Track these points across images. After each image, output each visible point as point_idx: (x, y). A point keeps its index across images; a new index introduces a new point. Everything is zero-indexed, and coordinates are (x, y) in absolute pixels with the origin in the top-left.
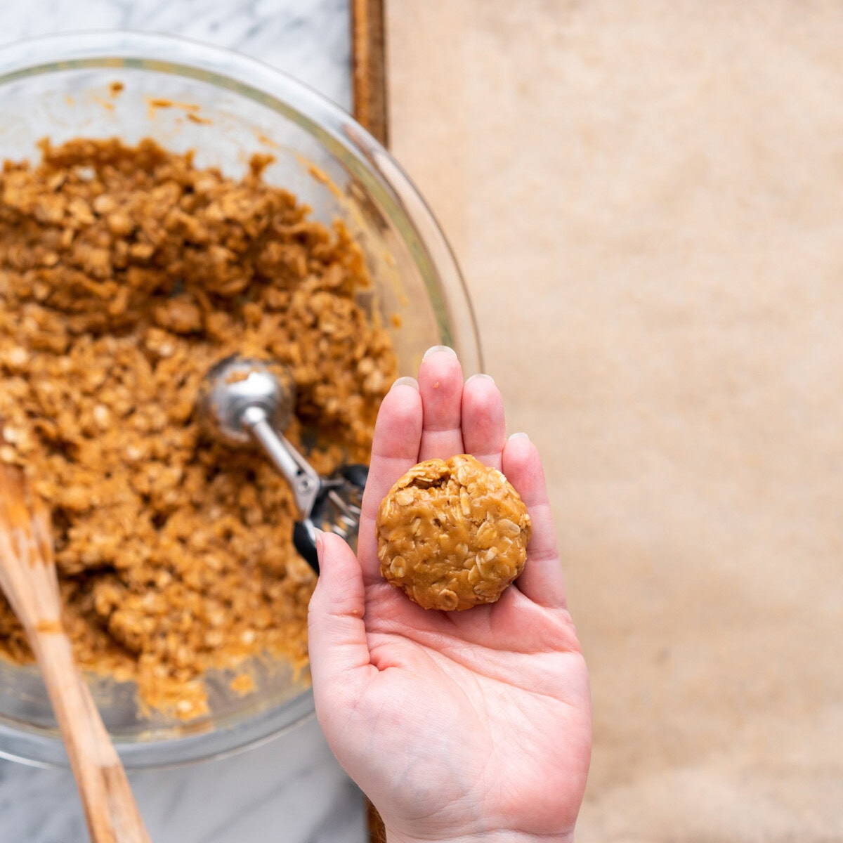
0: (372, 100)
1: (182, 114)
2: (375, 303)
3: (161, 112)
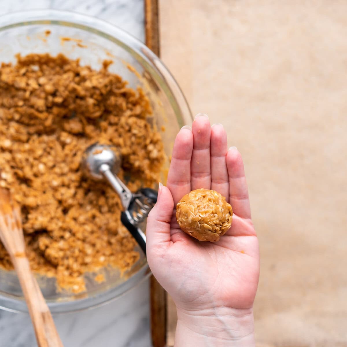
0: (153, 38)
1: (75, 44)
2: (154, 121)
3: (66, 43)
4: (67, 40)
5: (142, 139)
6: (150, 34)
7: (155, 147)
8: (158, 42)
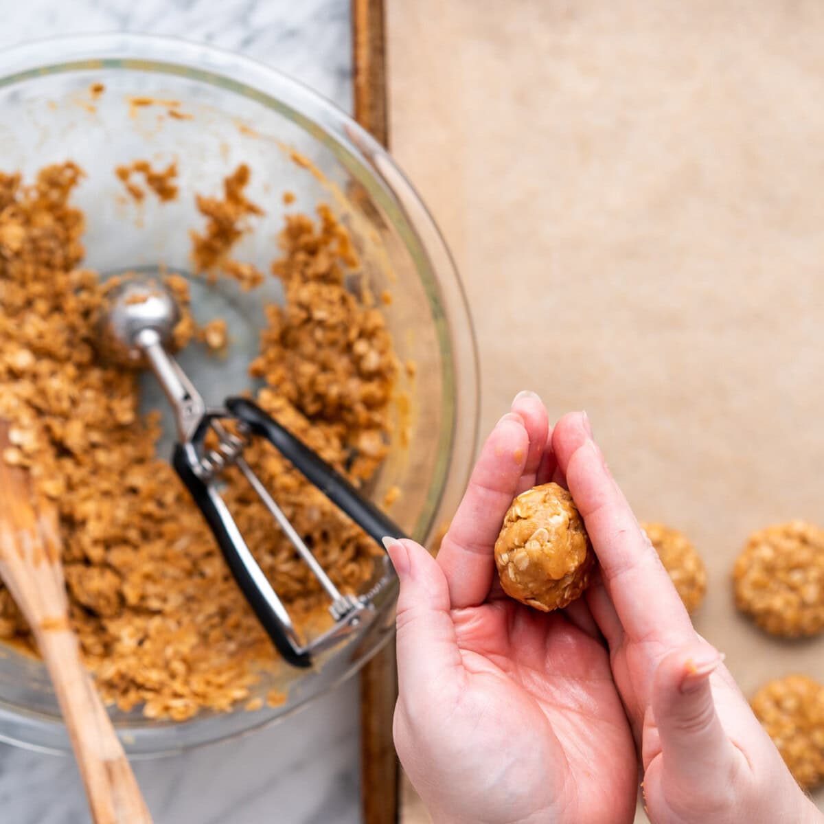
0: (372, 107)
1: (163, 111)
2: (364, 283)
3: (141, 111)
4: (143, 103)
5: (340, 329)
6: (366, 99)
7: (371, 346)
8: (385, 117)
